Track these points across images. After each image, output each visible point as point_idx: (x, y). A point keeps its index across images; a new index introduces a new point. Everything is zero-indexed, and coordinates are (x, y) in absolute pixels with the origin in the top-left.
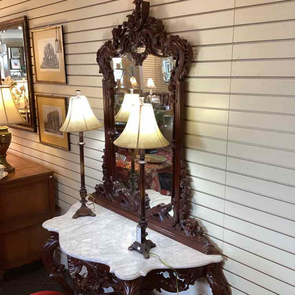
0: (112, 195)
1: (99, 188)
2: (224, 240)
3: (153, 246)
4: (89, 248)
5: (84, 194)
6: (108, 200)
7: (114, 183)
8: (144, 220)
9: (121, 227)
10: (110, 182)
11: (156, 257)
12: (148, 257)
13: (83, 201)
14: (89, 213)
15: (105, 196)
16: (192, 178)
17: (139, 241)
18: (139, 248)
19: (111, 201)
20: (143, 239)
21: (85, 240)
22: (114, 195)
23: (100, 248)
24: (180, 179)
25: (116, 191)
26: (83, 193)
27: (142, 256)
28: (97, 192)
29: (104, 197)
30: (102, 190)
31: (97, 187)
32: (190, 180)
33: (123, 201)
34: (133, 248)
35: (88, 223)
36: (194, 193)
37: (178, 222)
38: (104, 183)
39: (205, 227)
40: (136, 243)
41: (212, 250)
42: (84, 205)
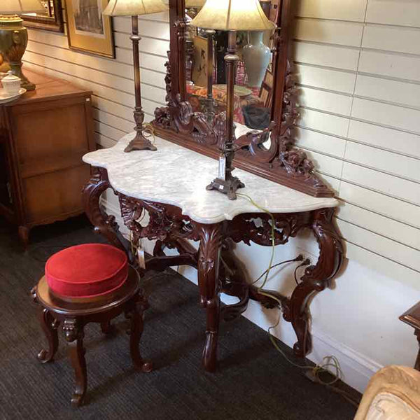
0: (180, 123)
1: (160, 114)
2: (343, 178)
3: (241, 186)
4: (152, 186)
5: (140, 117)
6: (173, 130)
7: (183, 104)
8: (230, 146)
9: (194, 164)
10: (177, 102)
11: (244, 198)
12: (235, 198)
13: (139, 127)
14: (148, 147)
15: (169, 124)
16: (303, 88)
17: (223, 176)
18: (221, 187)
19: (178, 132)
20: (228, 175)
21: (144, 177)
22: (182, 122)
23: (166, 187)
24: (285, 91)
25: (186, 117)
26: (138, 115)
27: (226, 197)
28: (157, 120)
29: (167, 127)
30: (165, 116)
31: (158, 111)
32: (300, 92)
33: (196, 130)
34: (213, 187)
35: (147, 157)
36: (304, 112)
37: (277, 154)
38: (168, 105)
39: (315, 161)
40: (218, 181)
41: (324, 191)
42: (140, 134)
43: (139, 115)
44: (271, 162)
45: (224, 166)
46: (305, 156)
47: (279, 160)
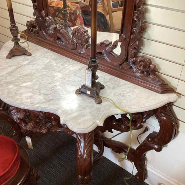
0: (46, 33)
1: (31, 26)
3: (102, 87)
4: (31, 94)
5: (15, 32)
6: (42, 37)
7: (47, 18)
8: (94, 62)
9: (61, 67)
10: (43, 18)
11: (109, 101)
12: (100, 102)
13: (16, 40)
14: (24, 53)
15: (38, 33)
17: (89, 84)
18: (88, 92)
19: (45, 39)
20: (93, 83)
21: (24, 85)
22: (49, 32)
23: (43, 94)
24: (135, 10)
25: (51, 28)
27: (92, 101)
28: (29, 30)
29: (36, 35)
30: (34, 27)
31: (29, 24)
32: (146, 10)
33: (59, 38)
34: (81, 92)
35: (25, 63)
38: (36, 19)
40: (84, 87)
42: (17, 44)
43: (14, 29)
44: (121, 65)
45: (91, 77)
46: (150, 62)
47: (128, 65)
